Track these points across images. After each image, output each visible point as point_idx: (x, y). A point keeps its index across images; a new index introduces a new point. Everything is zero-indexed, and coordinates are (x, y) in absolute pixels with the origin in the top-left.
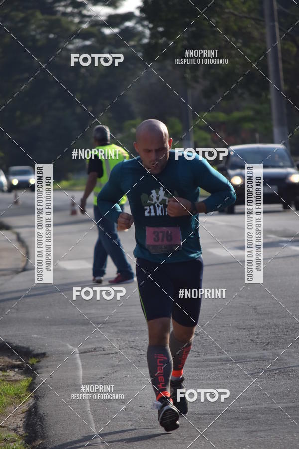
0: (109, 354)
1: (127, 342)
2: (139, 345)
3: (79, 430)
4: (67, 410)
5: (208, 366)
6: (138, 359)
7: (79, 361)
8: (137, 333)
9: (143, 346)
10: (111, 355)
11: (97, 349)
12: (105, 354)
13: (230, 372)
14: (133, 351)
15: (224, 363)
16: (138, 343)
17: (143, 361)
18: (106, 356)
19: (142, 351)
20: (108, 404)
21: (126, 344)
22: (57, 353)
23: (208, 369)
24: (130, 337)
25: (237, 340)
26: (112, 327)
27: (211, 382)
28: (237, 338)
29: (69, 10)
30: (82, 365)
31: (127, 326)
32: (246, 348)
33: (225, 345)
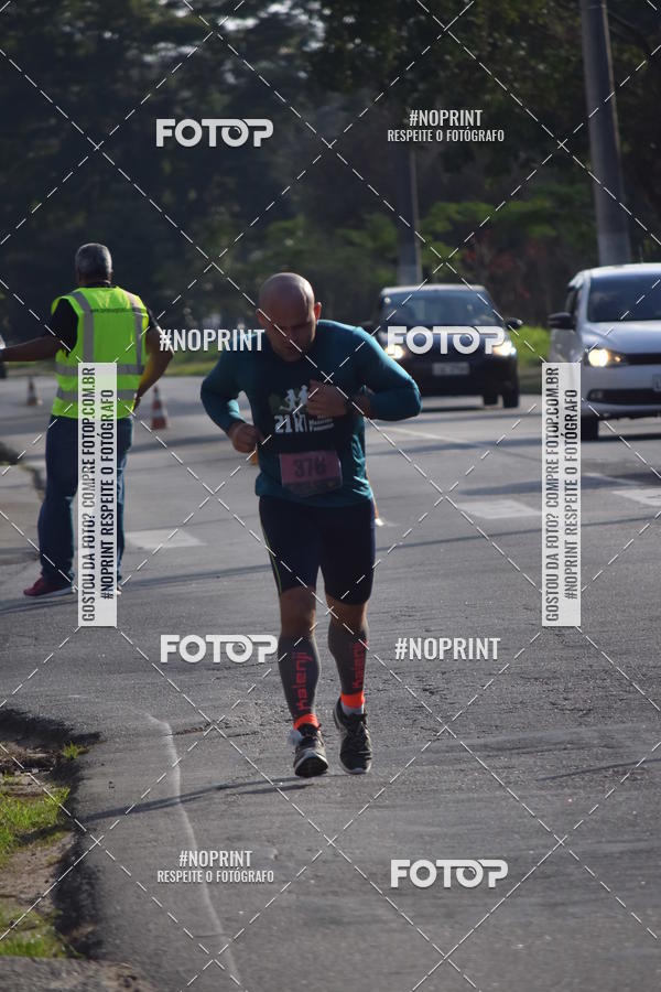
0: (238, 735)
3: (175, 903)
4: (147, 860)
5: (458, 761)
7: (173, 752)
10: (243, 738)
12: (229, 736)
13: (504, 775)
15: (492, 754)
18: (233, 739)
20: (238, 845)
22: (123, 734)
23: (458, 767)
25: (522, 703)
27: (464, 796)
28: (520, 699)
30: (181, 761)
32: (540, 722)
33: (495, 716)
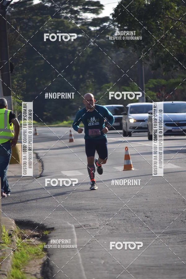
0: (93, 229)
1: (105, 221)
2: (112, 223)
6: (112, 231)
7: (75, 233)
8: (110, 216)
9: (114, 224)
10: (94, 229)
11: (86, 226)
12: (91, 229)
13: (168, 240)
14: (108, 227)
15: (164, 234)
16: (111, 222)
17: (115, 233)
18: (91, 230)
19: (113, 227)
20: (93, 259)
21: (104, 222)
22: (61, 228)
24: (106, 218)
25: (173, 220)
26: (95, 212)
27: (156, 246)
28: (173, 219)
29: (69, 15)
30: (77, 235)
31: (104, 211)
32: (178, 226)
33: (166, 224)
